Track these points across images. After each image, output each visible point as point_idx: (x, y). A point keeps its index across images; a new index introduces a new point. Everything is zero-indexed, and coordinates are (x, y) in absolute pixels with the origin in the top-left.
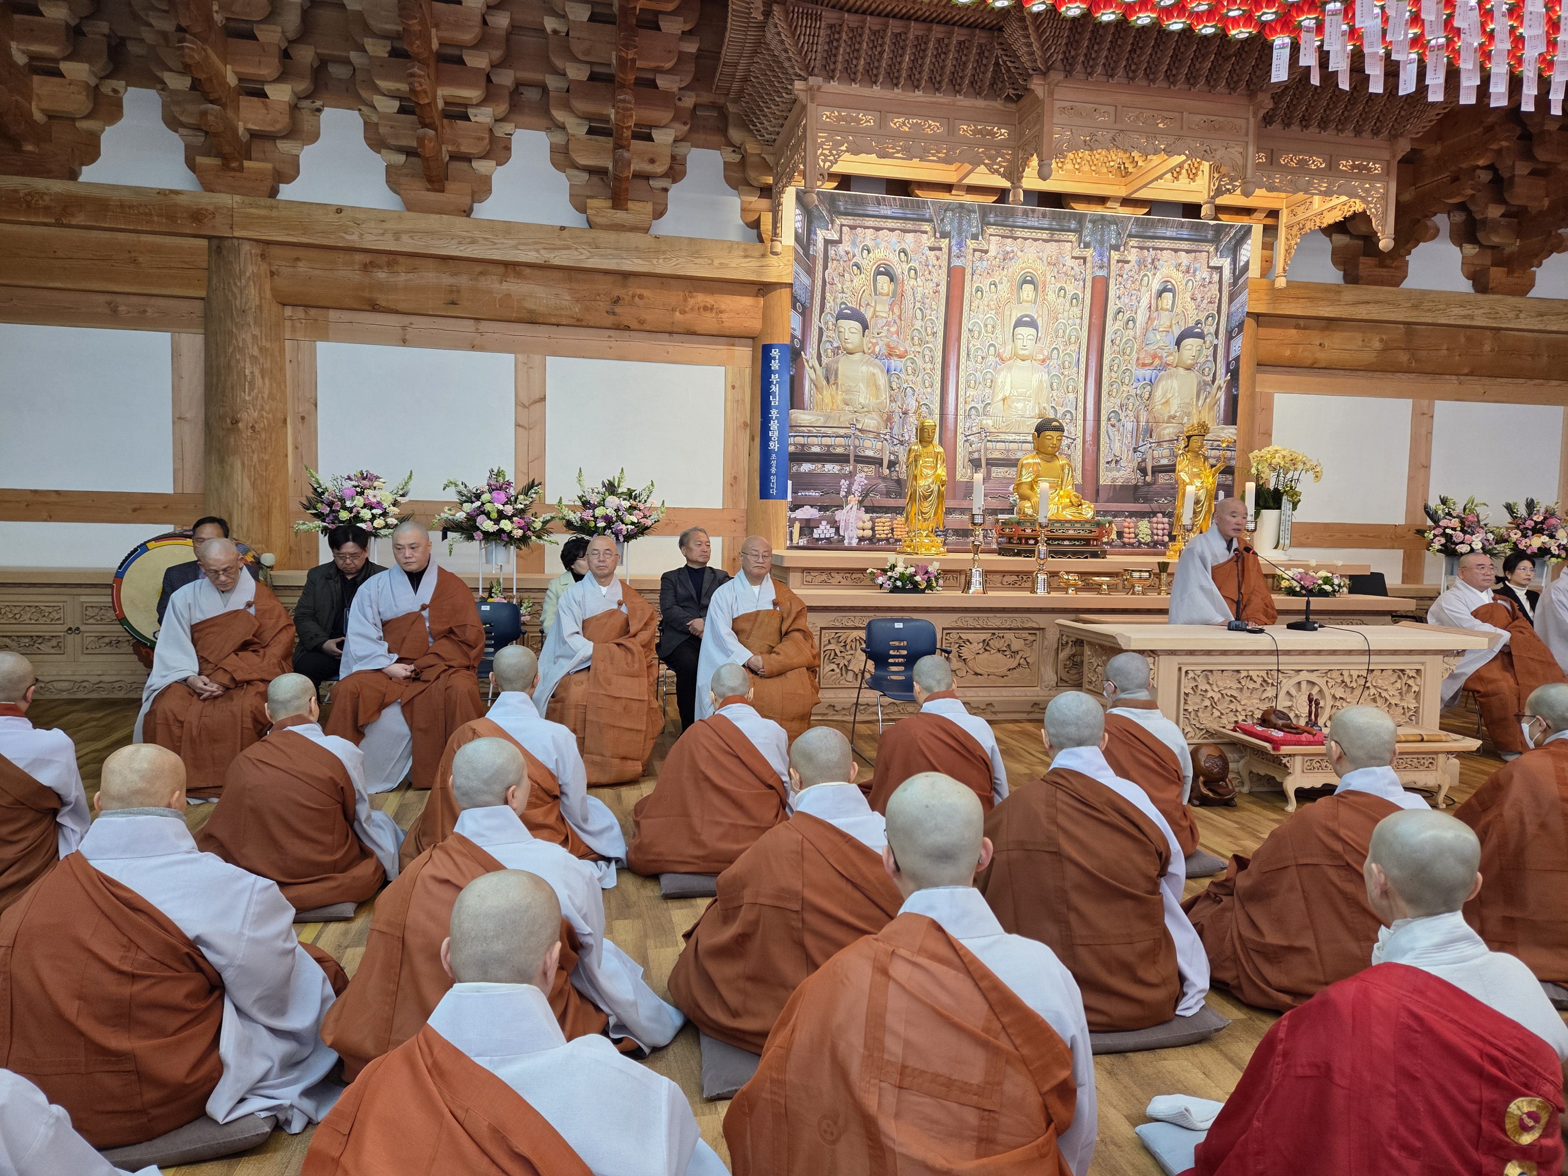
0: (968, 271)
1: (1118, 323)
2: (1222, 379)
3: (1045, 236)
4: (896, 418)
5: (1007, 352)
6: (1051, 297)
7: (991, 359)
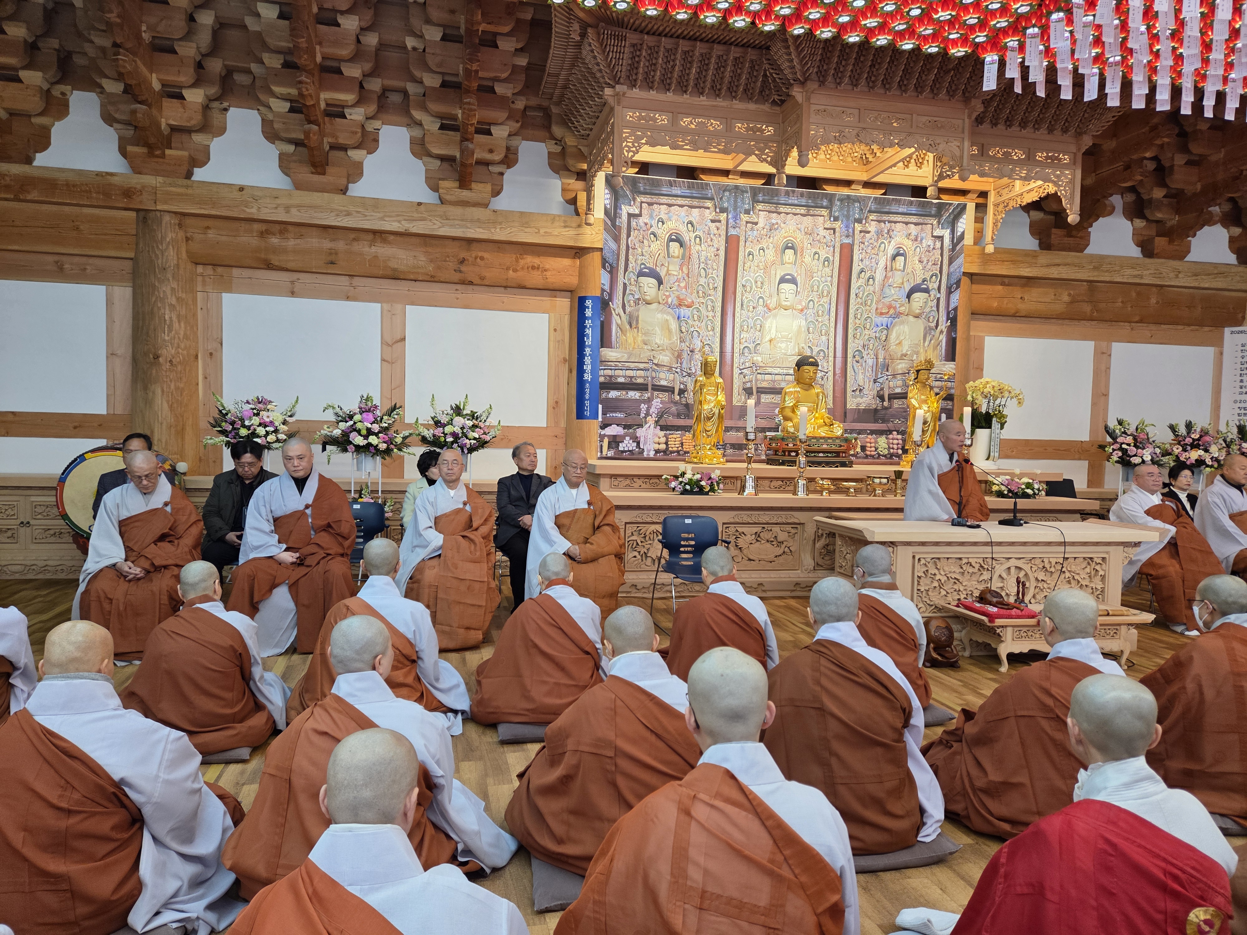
0: (742, 239)
1: (861, 280)
2: (944, 325)
3: (802, 212)
4: (685, 355)
5: (772, 303)
6: (808, 259)
7: (760, 309)
